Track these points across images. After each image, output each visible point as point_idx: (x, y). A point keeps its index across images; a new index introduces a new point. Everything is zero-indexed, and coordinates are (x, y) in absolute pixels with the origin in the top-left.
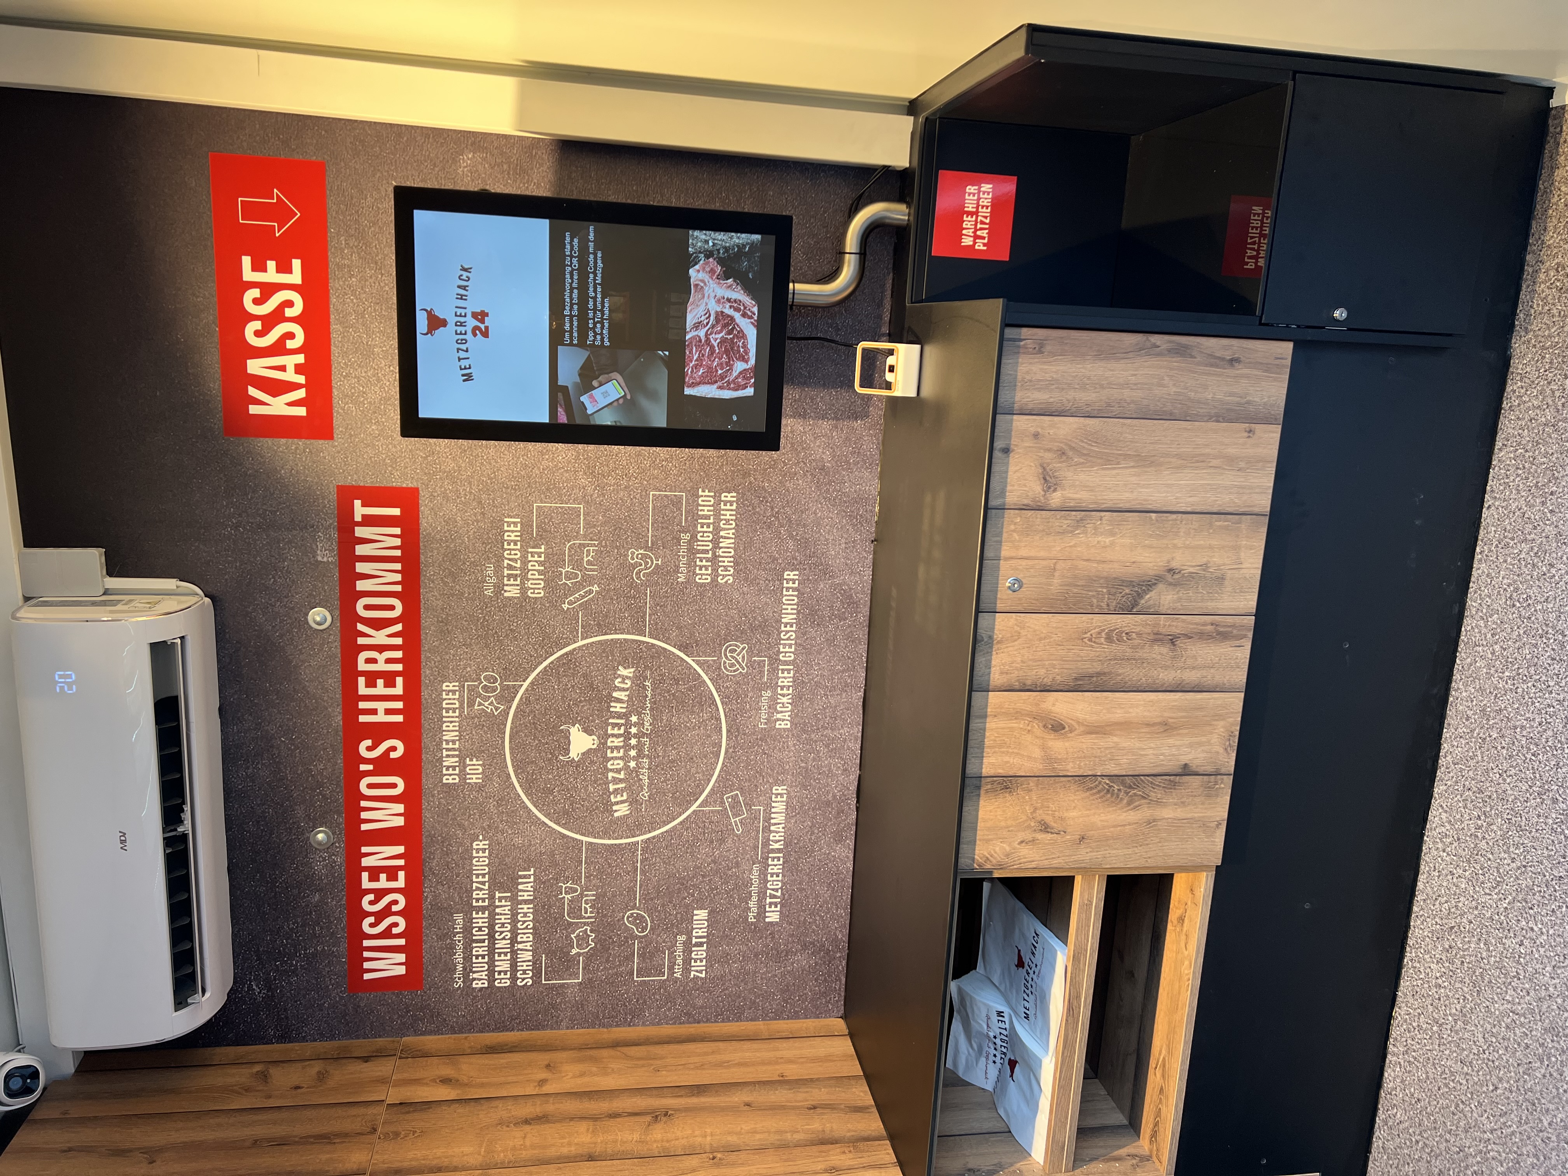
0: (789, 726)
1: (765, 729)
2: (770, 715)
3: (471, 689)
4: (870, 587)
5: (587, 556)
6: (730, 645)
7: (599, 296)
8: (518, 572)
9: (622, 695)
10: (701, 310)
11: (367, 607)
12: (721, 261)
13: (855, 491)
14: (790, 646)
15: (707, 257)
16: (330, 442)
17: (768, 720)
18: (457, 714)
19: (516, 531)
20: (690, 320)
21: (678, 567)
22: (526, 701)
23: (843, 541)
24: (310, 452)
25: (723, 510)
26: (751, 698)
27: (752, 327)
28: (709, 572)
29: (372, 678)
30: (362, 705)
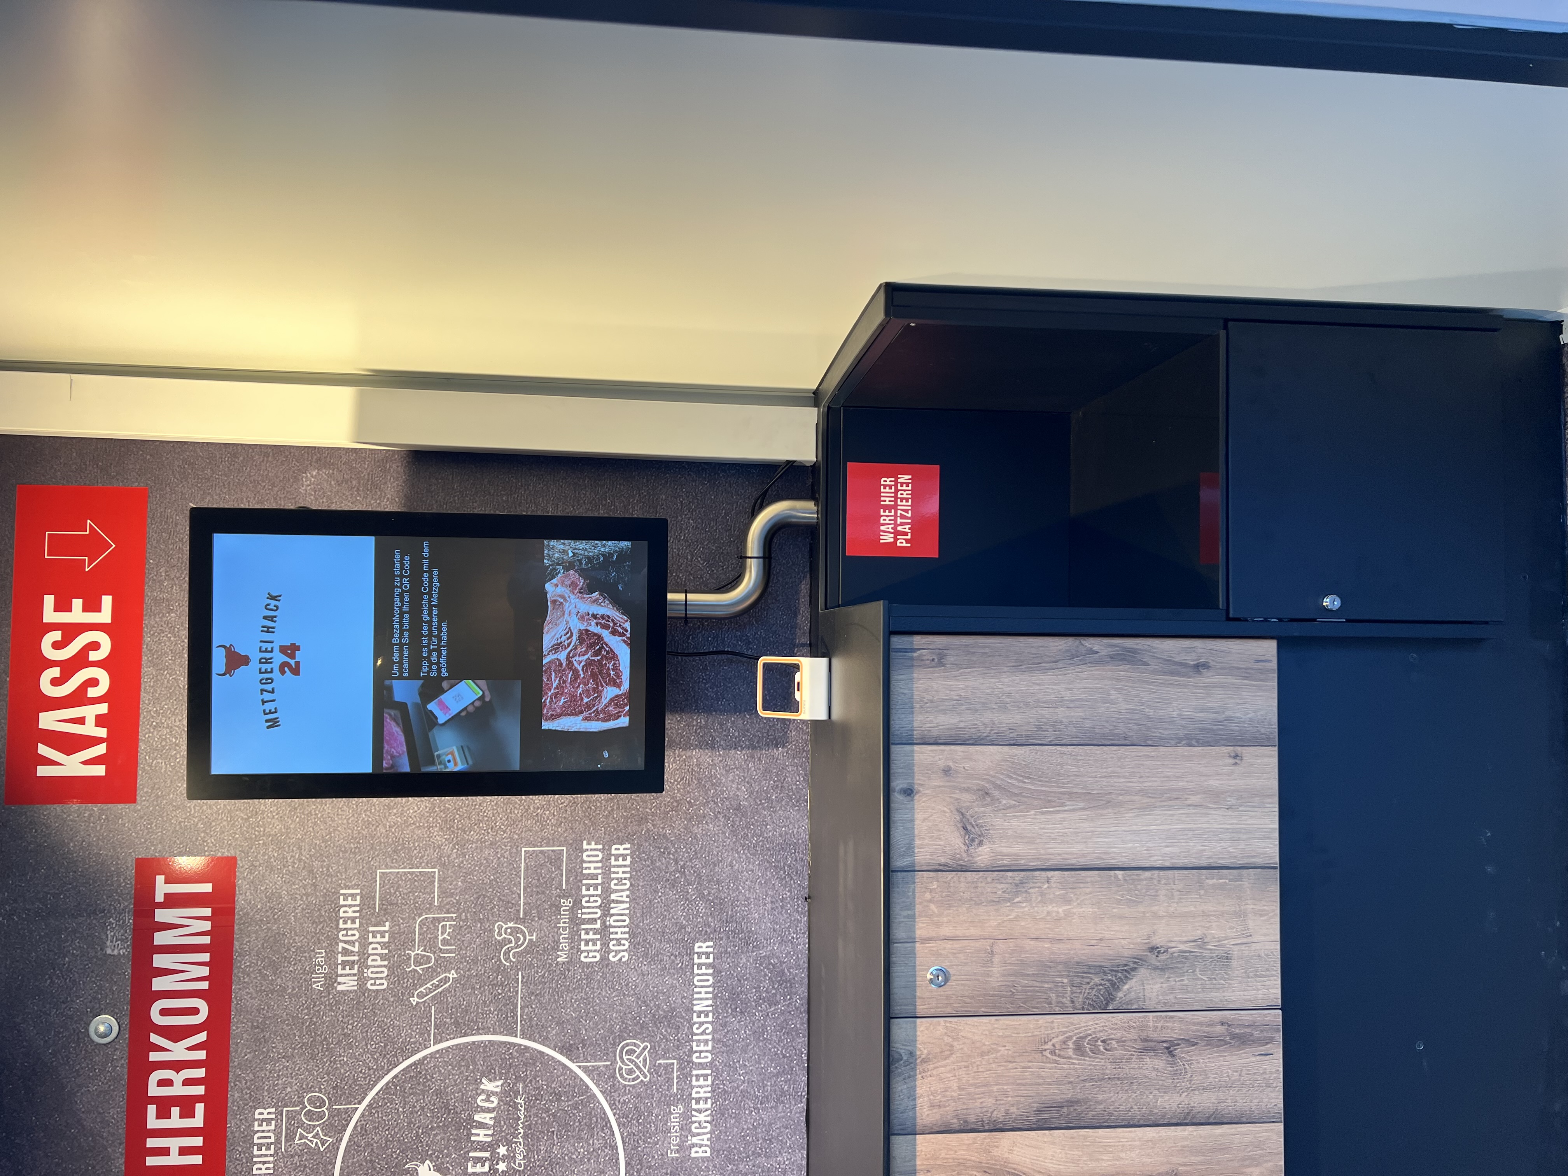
0: (708, 1154)
1: (677, 1159)
2: (683, 1138)
3: (291, 1117)
4: (806, 959)
5: (442, 933)
6: (627, 1045)
7: (435, 620)
8: (356, 958)
9: (486, 1118)
10: (561, 630)
11: (164, 1012)
12: (582, 573)
13: (780, 835)
14: (706, 1042)
15: (567, 569)
16: (132, 806)
17: (681, 1148)
18: (272, 1152)
19: (355, 906)
20: (548, 641)
21: (558, 942)
22: (361, 1130)
23: (769, 899)
24: (107, 818)
25: (615, 866)
26: (657, 1116)
27: (624, 645)
28: (598, 947)
29: (164, 1106)
30: (151, 1143)
